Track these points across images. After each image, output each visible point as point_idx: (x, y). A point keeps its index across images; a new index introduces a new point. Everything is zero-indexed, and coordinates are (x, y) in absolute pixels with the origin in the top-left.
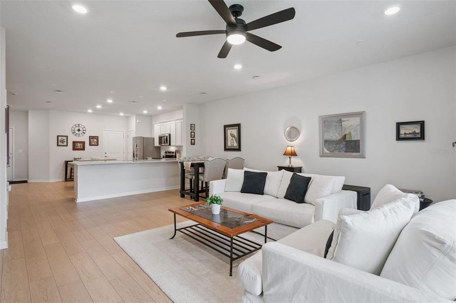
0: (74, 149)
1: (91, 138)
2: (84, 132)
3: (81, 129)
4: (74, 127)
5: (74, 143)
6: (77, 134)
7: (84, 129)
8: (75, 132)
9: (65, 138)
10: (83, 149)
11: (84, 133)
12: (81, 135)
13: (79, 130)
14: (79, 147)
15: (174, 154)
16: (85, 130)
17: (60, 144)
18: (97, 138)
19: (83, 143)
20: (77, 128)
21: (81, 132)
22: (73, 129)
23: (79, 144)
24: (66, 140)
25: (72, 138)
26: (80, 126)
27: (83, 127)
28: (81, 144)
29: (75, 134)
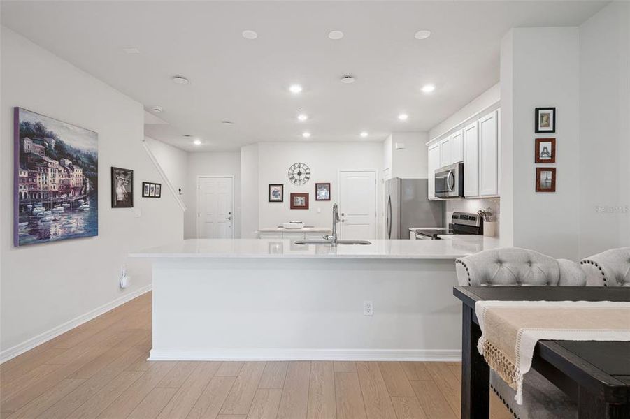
0: (293, 207)
1: (318, 186)
2: (308, 176)
3: (302, 171)
4: (293, 168)
5: (293, 196)
6: (296, 180)
7: (308, 171)
8: (293, 178)
9: (279, 188)
10: (306, 207)
11: (308, 179)
12: (302, 182)
13: (299, 174)
14: (299, 204)
15: (477, 224)
16: (309, 173)
17: (273, 198)
18: (328, 186)
19: (306, 196)
20: (297, 171)
21: (303, 176)
22: (291, 172)
23: (299, 199)
24: (280, 193)
25: (290, 188)
26: (302, 165)
27: (305, 167)
28: (303, 198)
29: (294, 181)
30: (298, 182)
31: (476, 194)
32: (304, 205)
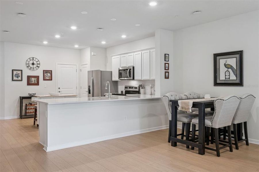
0: (29, 84)
1: (45, 72)
2: (38, 65)
3: (35, 63)
4: (29, 60)
5: (29, 77)
6: (31, 68)
7: (38, 63)
8: (29, 66)
9: (20, 72)
10: (37, 84)
11: (39, 67)
12: (35, 69)
13: (33, 64)
14: (33, 82)
15: (137, 90)
16: (39, 64)
17: (15, 78)
18: (51, 72)
19: (37, 77)
20: (31, 62)
21: (35, 66)
22: (27, 62)
23: (33, 79)
24: (20, 75)
25: (27, 73)
26: (34, 59)
27: (37, 60)
28: (36, 79)
29: (29, 68)
30: (32, 69)
31: (141, 79)
32: (36, 83)
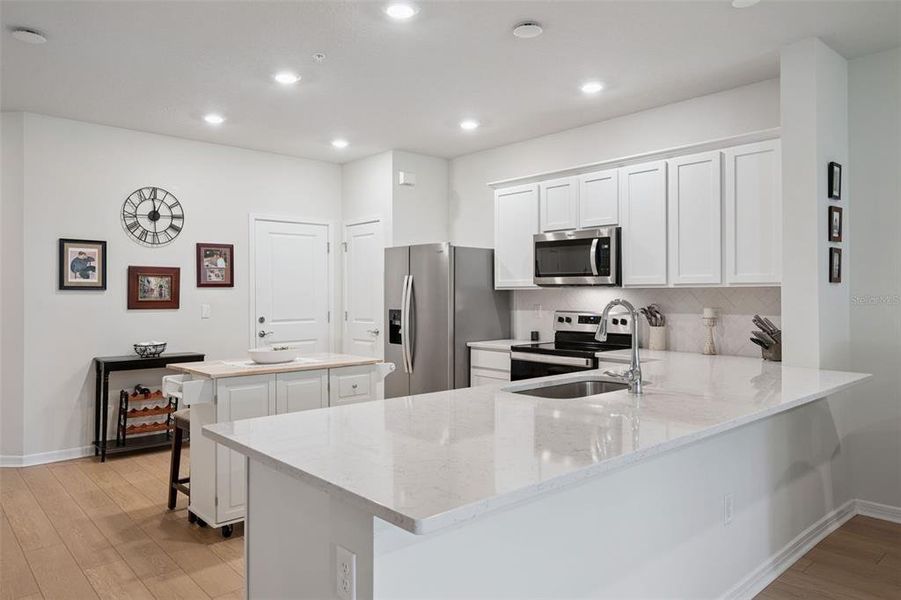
0: (135, 302)
1: (204, 251)
2: (176, 223)
3: (163, 211)
4: (135, 199)
5: (135, 274)
6: (145, 232)
7: (176, 211)
8: (136, 225)
9: (95, 251)
10: (173, 302)
11: (178, 230)
12: (162, 238)
13: (154, 216)
14: (155, 296)
16: (181, 217)
18: (227, 252)
19: (173, 274)
20: (146, 208)
21: (163, 225)
22: (130, 209)
24: (96, 264)
25: (126, 254)
26: (160, 195)
27: (170, 201)
28: (165, 281)
29: (138, 233)
30: (149, 239)
32: (168, 298)
